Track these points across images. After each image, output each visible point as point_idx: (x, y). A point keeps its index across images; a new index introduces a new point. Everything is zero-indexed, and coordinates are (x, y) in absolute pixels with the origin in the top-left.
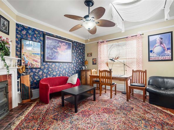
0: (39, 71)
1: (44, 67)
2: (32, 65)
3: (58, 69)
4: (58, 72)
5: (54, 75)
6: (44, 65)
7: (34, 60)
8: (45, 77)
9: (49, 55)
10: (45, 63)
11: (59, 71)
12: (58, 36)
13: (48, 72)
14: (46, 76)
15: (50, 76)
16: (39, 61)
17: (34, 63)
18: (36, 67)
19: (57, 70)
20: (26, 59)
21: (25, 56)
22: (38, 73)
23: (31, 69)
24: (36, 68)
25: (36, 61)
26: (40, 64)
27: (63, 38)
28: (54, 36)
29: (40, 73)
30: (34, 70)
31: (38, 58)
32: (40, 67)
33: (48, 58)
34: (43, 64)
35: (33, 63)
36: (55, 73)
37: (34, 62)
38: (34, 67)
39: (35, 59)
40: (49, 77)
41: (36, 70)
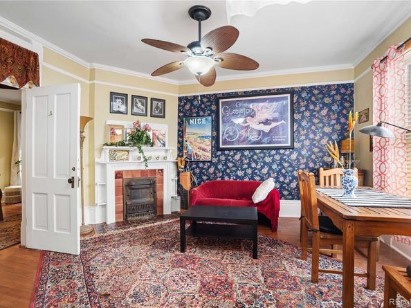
0: (209, 167)
1: (219, 160)
2: (197, 156)
3: (249, 164)
4: (249, 171)
5: (237, 177)
6: (219, 156)
7: (200, 148)
8: (219, 179)
9: (227, 135)
10: (219, 153)
11: (252, 168)
12: (248, 92)
13: (225, 170)
14: (222, 177)
15: (230, 178)
16: (209, 148)
17: (201, 153)
18: (204, 160)
19: (246, 166)
20: (190, 147)
21: (188, 143)
22: (207, 170)
23: (197, 162)
24: (204, 162)
25: (204, 150)
26: (210, 155)
27: (262, 91)
28: (240, 94)
29: (212, 170)
30: (201, 165)
31: (208, 144)
32: (209, 159)
33: (225, 142)
34: (215, 154)
35: (198, 153)
36: (240, 173)
37: (201, 151)
38: (201, 160)
39: (203, 146)
40: (226, 178)
41: (204, 165)
